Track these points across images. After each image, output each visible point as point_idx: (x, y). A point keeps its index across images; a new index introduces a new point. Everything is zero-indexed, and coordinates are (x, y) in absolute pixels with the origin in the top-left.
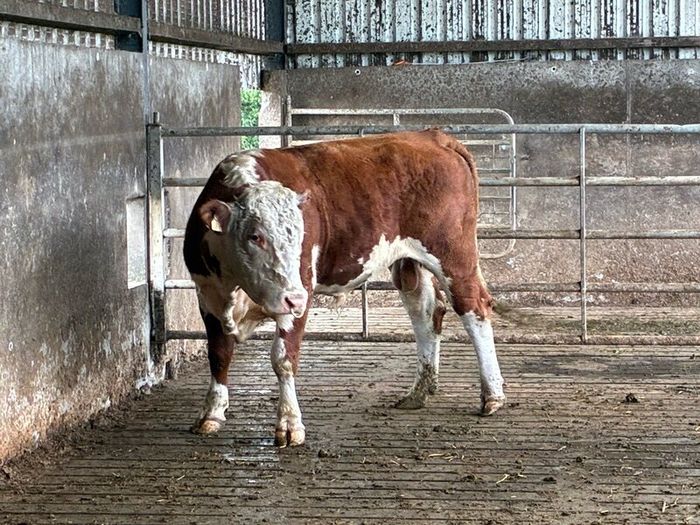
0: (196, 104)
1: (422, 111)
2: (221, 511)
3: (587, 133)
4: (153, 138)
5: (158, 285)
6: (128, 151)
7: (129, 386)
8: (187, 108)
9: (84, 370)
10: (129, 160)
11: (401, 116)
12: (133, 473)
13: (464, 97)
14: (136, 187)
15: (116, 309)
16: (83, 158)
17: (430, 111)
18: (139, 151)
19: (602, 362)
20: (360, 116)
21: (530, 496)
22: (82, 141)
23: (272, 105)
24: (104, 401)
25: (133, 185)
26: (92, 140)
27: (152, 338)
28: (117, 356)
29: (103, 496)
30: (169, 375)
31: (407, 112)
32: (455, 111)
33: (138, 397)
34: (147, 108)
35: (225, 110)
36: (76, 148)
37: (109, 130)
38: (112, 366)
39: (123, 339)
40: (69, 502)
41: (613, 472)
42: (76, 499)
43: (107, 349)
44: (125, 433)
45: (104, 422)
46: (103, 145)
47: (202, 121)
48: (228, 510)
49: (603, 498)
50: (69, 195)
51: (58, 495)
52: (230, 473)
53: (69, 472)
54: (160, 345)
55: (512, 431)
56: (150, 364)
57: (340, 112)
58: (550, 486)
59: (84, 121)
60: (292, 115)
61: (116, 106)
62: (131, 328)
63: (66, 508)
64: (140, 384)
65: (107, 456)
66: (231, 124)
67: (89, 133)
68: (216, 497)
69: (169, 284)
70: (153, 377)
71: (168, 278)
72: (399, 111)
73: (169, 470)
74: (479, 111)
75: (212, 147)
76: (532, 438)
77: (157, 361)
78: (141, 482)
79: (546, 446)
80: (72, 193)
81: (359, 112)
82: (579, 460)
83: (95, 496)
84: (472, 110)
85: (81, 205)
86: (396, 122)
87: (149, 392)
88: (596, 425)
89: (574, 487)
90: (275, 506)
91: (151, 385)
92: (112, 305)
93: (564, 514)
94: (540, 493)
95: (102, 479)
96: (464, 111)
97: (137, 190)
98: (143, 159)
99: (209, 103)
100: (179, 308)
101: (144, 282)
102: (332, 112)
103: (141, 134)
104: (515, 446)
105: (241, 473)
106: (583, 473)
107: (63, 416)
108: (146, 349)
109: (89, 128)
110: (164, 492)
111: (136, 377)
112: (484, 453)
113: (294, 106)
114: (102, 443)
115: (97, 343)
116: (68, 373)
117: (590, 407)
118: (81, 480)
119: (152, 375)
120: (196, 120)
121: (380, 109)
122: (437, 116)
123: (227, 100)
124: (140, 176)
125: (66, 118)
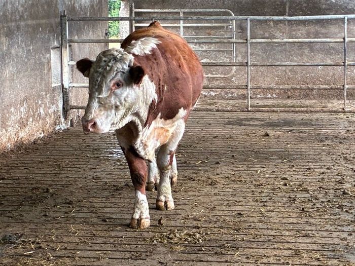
0: (85, 7)
1: (193, 10)
2: (80, 173)
3: (250, 20)
4: (63, 22)
5: (66, 85)
6: (52, 27)
7: (52, 128)
8: (81, 8)
9: (31, 120)
10: (52, 31)
11: (184, 13)
12: (48, 160)
13: (213, 4)
14: (56, 43)
15: (46, 95)
16: (30, 30)
17: (196, 10)
18: (57, 27)
19: (262, 121)
20: (165, 12)
21: (207, 168)
22: (30, 22)
23: (125, 7)
24: (40, 134)
25: (54, 42)
26: (34, 22)
27: (64, 108)
28: (46, 115)
29: (34, 167)
30: (72, 125)
31: (186, 10)
32: (208, 10)
33: (57, 133)
34: (61, 8)
35: (100, 9)
36: (27, 26)
37: (43, 18)
38: (44, 119)
39: (50, 108)
40: (19, 169)
41: (245, 160)
42: (23, 168)
43: (42, 111)
44: (48, 146)
45: (39, 142)
46: (40, 24)
47: (88, 14)
48: (83, 172)
49: (236, 169)
50: (24, 46)
51: (15, 167)
52: (87, 160)
53: (22, 159)
54: (67, 111)
55: (211, 146)
56: (63, 120)
57: (156, 11)
58: (217, 165)
59: (31, 14)
60: (135, 12)
61: (46, 7)
62: (53, 104)
63: (18, 171)
64: (57, 128)
65: (38, 154)
66: (104, 15)
67: (33, 19)
68: (79, 168)
69: (71, 85)
70: (63, 126)
71: (71, 83)
72: (183, 10)
73: (63, 159)
74: (218, 10)
75: (93, 26)
76: (217, 149)
77: (66, 118)
78: (50, 163)
79: (223, 152)
80: (25, 44)
81: (165, 11)
82: (233, 156)
83: (30, 167)
84: (215, 10)
85: (29, 50)
86: (181, 15)
87: (61, 131)
88: (248, 144)
89: (226, 165)
90: (102, 171)
91: (63, 129)
92: (44, 93)
93: (217, 174)
94: (211, 167)
95: (34, 162)
96: (212, 10)
97: (56, 44)
98: (59, 31)
99: (92, 6)
100: (77, 96)
101: (60, 84)
102: (152, 11)
103: (58, 20)
104: (209, 151)
105: (92, 160)
106: (233, 160)
107: (21, 138)
108: (61, 113)
109: (33, 17)
110: (59, 166)
111: (55, 124)
112: (195, 154)
113: (136, 8)
114: (37, 149)
115: (37, 109)
116: (24, 120)
117: (248, 138)
118: (26, 162)
119: (64, 124)
120: (86, 13)
121: (174, 9)
122: (200, 12)
123: (101, 5)
124: (57, 38)
125: (22, 13)
